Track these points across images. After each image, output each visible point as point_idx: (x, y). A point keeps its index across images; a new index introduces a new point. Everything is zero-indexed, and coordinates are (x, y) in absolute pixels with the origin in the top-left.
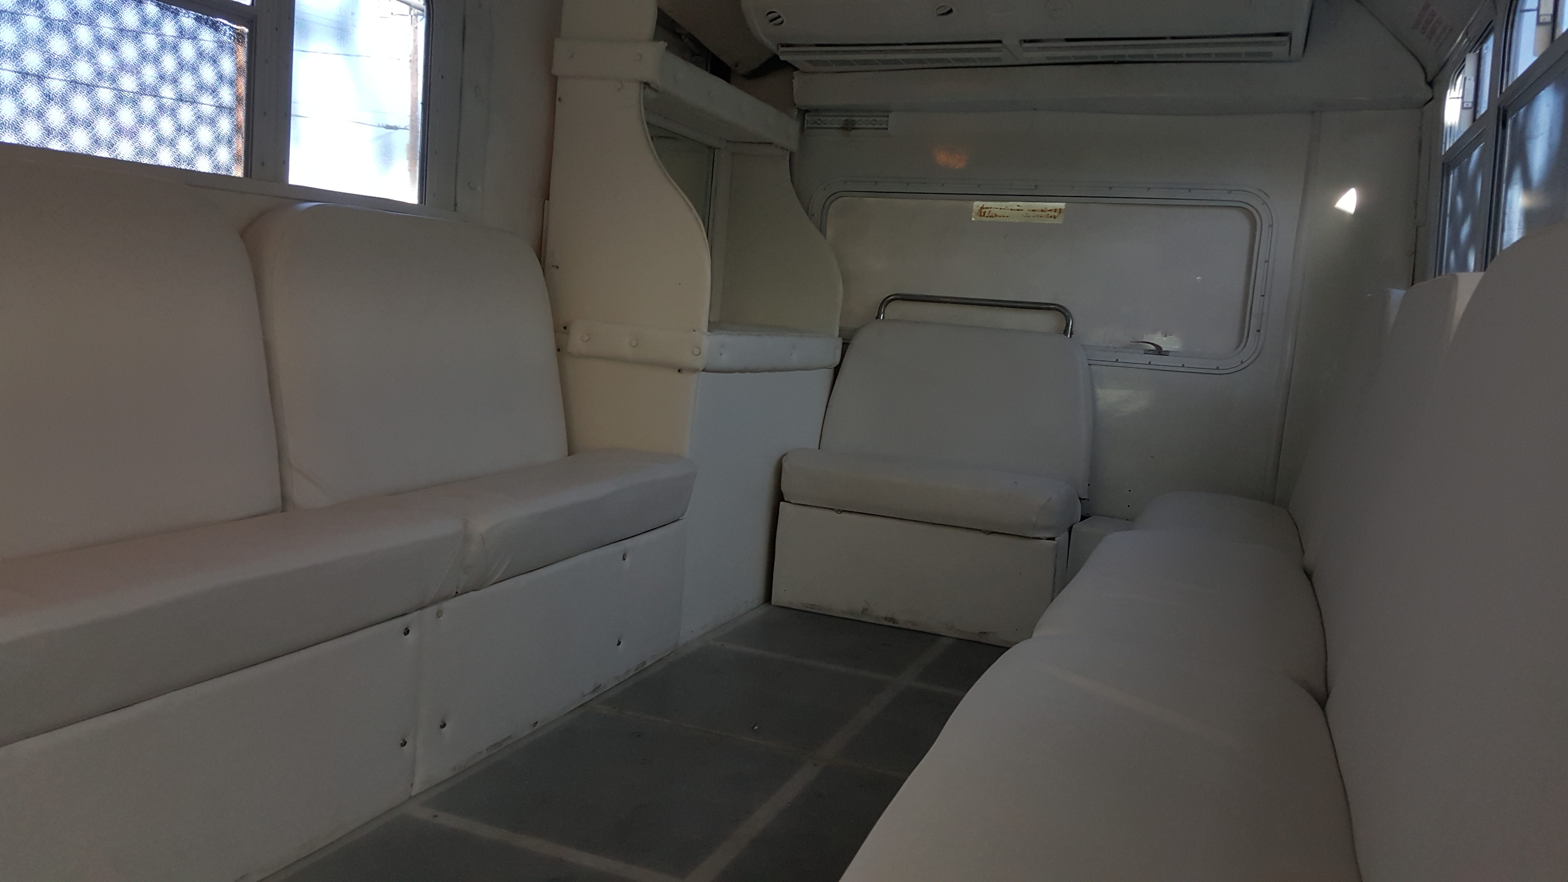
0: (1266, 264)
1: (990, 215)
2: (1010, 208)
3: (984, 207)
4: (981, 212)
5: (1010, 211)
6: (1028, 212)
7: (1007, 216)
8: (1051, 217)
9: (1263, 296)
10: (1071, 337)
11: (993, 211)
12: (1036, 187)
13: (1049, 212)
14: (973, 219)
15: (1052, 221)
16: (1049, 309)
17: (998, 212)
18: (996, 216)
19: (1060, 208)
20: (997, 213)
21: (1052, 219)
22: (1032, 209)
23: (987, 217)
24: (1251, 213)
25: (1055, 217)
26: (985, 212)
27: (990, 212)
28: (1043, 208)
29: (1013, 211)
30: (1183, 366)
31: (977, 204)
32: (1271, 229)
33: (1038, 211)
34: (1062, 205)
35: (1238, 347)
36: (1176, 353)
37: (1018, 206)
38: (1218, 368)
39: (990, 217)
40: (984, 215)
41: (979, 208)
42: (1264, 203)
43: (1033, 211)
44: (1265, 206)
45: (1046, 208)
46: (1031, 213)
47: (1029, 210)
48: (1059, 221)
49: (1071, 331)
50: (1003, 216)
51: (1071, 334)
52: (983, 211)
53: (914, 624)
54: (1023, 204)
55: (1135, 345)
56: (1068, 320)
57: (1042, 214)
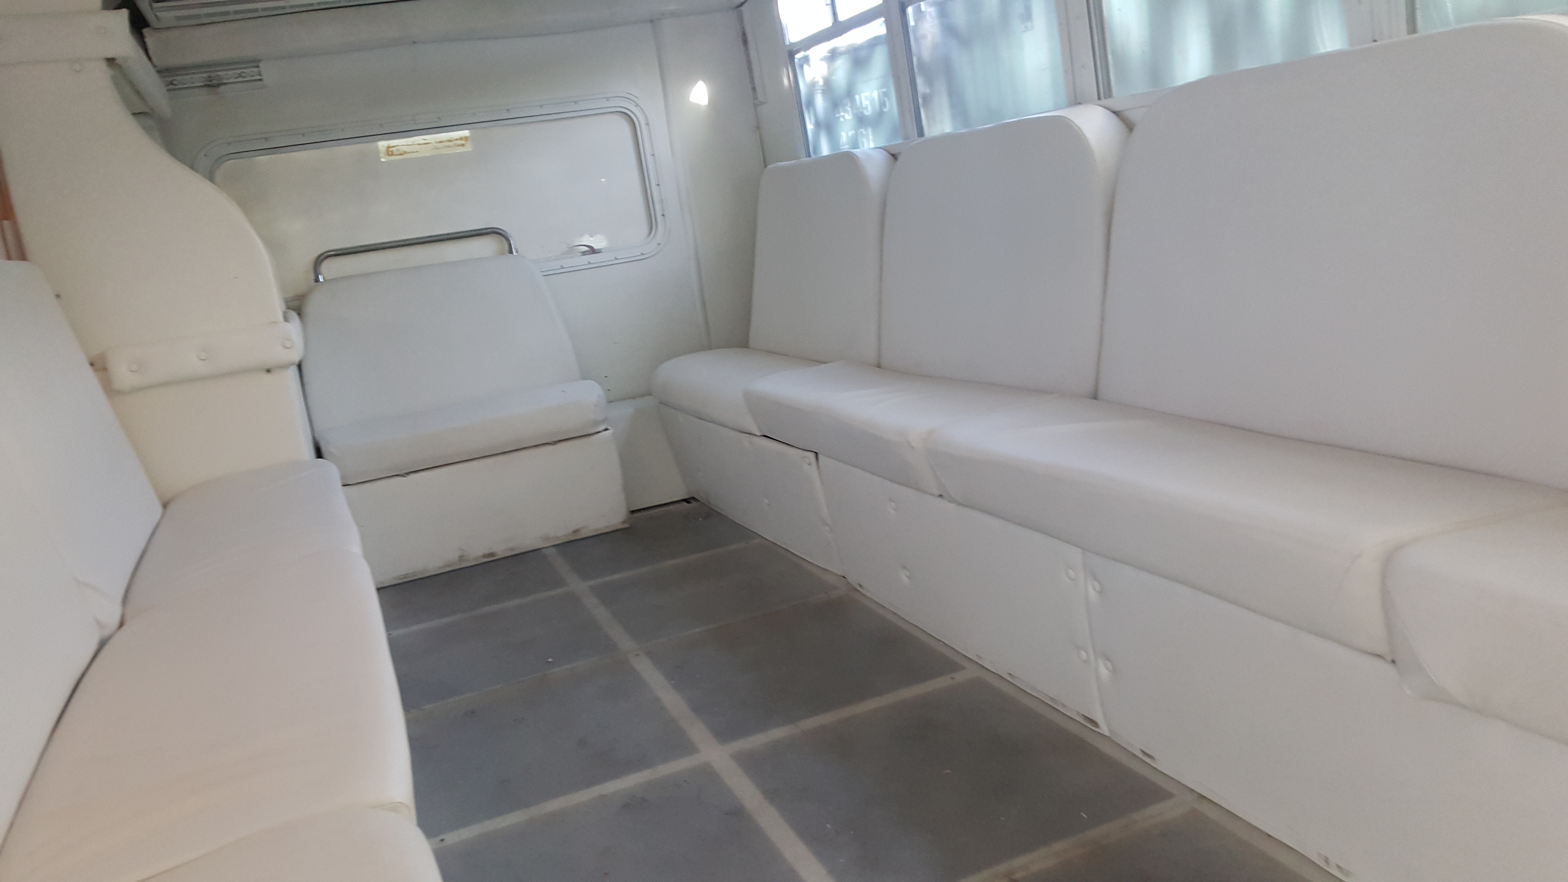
0: (653, 157)
1: (399, 153)
2: (417, 143)
3: (390, 146)
4: (389, 152)
5: (418, 146)
6: (436, 144)
7: (416, 152)
8: (459, 145)
9: (660, 185)
10: (517, 254)
11: (401, 149)
12: (439, 118)
13: (457, 142)
14: (383, 160)
15: (463, 149)
16: (487, 234)
17: (405, 148)
18: (405, 152)
19: (466, 135)
20: (406, 150)
21: (461, 147)
22: (437, 140)
23: (396, 155)
24: (629, 115)
25: (463, 145)
26: (392, 151)
27: (397, 150)
28: (449, 138)
29: (421, 146)
30: (616, 259)
31: (382, 144)
32: (647, 126)
33: (445, 142)
34: (466, 133)
35: (650, 233)
36: (609, 249)
37: (424, 139)
38: (643, 254)
39: (400, 155)
40: (393, 154)
41: (385, 148)
43: (441, 142)
44: (638, 106)
45: (452, 138)
46: (440, 145)
47: (437, 142)
48: (469, 148)
49: (516, 250)
50: (412, 152)
52: (390, 150)
53: (512, 550)
54: (429, 138)
55: (571, 250)
56: (508, 240)
57: (450, 144)
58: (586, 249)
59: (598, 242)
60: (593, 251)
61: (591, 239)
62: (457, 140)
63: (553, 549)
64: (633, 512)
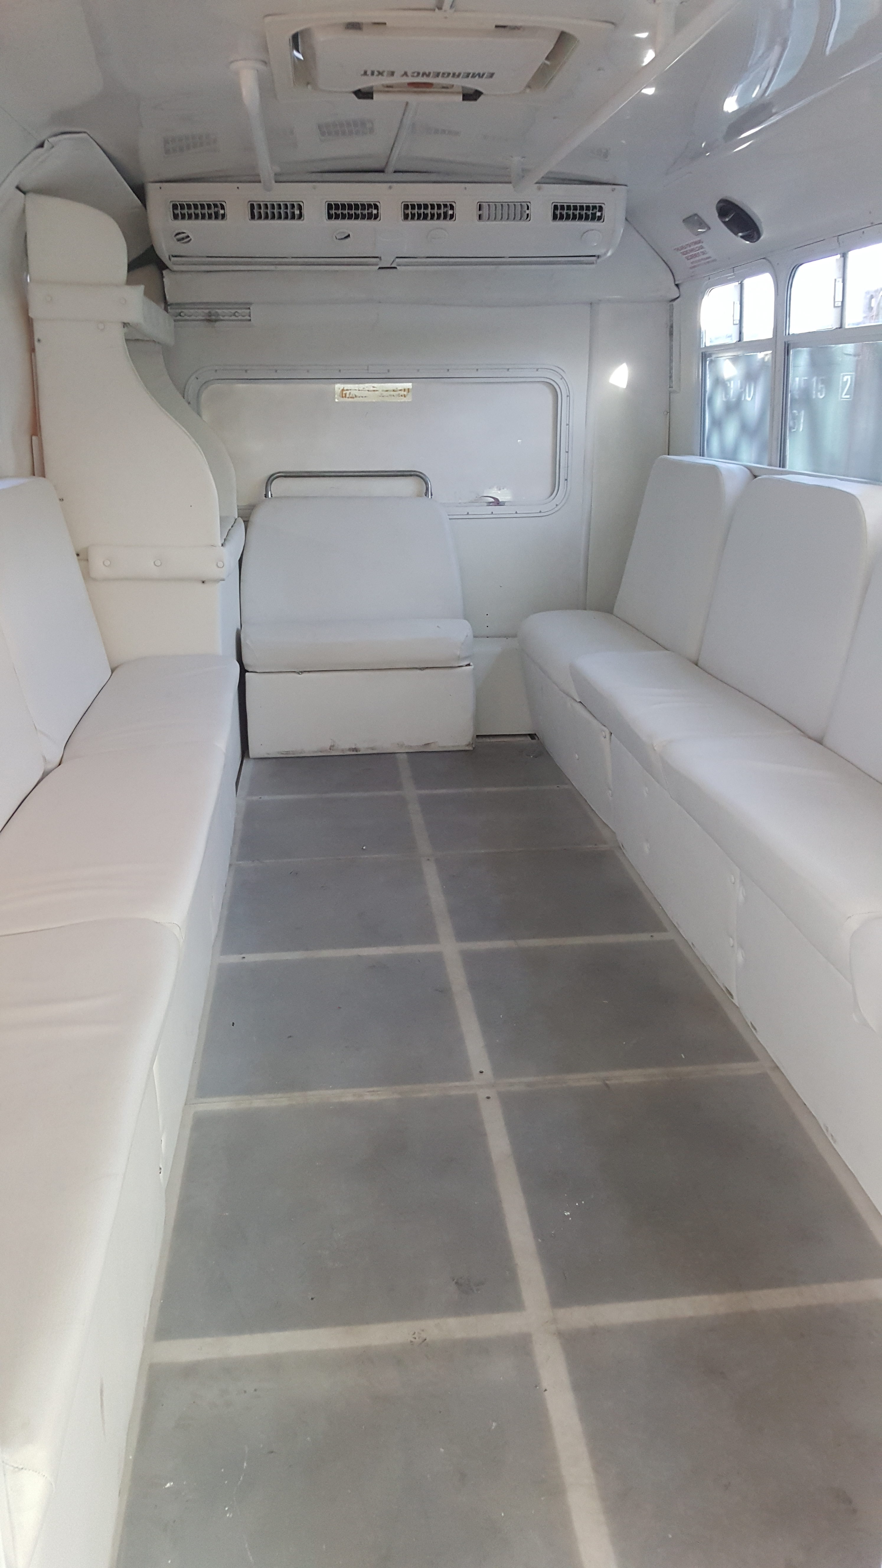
0: (568, 426)
1: (351, 396)
2: (367, 389)
3: (345, 389)
4: (343, 394)
5: (367, 392)
6: (382, 393)
7: (366, 397)
8: (402, 396)
9: (567, 452)
10: (431, 498)
11: (353, 393)
12: (389, 371)
13: (400, 392)
14: (336, 400)
15: (403, 399)
16: (411, 475)
17: (357, 393)
18: (356, 396)
19: (408, 387)
20: (357, 395)
21: (403, 397)
22: (385, 389)
23: (348, 398)
24: (553, 386)
25: (404, 395)
26: (346, 394)
27: (350, 393)
28: (394, 388)
29: (370, 392)
30: (516, 513)
31: (339, 387)
32: (568, 398)
33: (390, 391)
34: (409, 385)
35: (552, 494)
36: (511, 504)
37: (374, 387)
38: (540, 512)
39: (351, 398)
40: (345, 397)
41: (340, 390)
42: (562, 378)
43: (387, 391)
44: (563, 379)
45: (397, 388)
46: (385, 394)
47: (383, 391)
48: (409, 399)
49: (431, 493)
50: (362, 397)
51: (432, 495)
52: (344, 392)
53: (372, 749)
54: (378, 386)
55: (478, 499)
56: (426, 483)
57: (392, 393)
58: (492, 500)
59: (503, 495)
60: (497, 503)
61: (499, 492)
62: (401, 390)
63: (405, 755)
64: (478, 736)
